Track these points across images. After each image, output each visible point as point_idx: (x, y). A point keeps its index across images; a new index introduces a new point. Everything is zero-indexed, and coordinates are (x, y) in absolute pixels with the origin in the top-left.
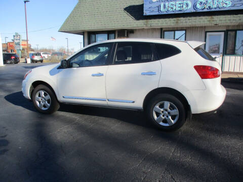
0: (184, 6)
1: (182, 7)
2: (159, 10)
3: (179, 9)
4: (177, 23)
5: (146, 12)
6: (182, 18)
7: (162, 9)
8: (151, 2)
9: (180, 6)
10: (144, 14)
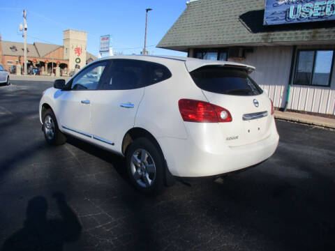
0: (328, 10)
1: (325, 11)
2: (287, 17)
3: (319, 14)
4: (314, 36)
5: (267, 21)
6: (323, 30)
7: (291, 15)
8: (276, 6)
9: (320, 9)
10: (264, 24)
